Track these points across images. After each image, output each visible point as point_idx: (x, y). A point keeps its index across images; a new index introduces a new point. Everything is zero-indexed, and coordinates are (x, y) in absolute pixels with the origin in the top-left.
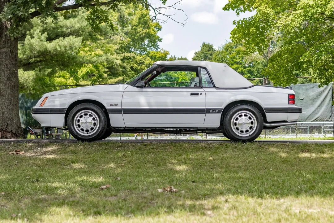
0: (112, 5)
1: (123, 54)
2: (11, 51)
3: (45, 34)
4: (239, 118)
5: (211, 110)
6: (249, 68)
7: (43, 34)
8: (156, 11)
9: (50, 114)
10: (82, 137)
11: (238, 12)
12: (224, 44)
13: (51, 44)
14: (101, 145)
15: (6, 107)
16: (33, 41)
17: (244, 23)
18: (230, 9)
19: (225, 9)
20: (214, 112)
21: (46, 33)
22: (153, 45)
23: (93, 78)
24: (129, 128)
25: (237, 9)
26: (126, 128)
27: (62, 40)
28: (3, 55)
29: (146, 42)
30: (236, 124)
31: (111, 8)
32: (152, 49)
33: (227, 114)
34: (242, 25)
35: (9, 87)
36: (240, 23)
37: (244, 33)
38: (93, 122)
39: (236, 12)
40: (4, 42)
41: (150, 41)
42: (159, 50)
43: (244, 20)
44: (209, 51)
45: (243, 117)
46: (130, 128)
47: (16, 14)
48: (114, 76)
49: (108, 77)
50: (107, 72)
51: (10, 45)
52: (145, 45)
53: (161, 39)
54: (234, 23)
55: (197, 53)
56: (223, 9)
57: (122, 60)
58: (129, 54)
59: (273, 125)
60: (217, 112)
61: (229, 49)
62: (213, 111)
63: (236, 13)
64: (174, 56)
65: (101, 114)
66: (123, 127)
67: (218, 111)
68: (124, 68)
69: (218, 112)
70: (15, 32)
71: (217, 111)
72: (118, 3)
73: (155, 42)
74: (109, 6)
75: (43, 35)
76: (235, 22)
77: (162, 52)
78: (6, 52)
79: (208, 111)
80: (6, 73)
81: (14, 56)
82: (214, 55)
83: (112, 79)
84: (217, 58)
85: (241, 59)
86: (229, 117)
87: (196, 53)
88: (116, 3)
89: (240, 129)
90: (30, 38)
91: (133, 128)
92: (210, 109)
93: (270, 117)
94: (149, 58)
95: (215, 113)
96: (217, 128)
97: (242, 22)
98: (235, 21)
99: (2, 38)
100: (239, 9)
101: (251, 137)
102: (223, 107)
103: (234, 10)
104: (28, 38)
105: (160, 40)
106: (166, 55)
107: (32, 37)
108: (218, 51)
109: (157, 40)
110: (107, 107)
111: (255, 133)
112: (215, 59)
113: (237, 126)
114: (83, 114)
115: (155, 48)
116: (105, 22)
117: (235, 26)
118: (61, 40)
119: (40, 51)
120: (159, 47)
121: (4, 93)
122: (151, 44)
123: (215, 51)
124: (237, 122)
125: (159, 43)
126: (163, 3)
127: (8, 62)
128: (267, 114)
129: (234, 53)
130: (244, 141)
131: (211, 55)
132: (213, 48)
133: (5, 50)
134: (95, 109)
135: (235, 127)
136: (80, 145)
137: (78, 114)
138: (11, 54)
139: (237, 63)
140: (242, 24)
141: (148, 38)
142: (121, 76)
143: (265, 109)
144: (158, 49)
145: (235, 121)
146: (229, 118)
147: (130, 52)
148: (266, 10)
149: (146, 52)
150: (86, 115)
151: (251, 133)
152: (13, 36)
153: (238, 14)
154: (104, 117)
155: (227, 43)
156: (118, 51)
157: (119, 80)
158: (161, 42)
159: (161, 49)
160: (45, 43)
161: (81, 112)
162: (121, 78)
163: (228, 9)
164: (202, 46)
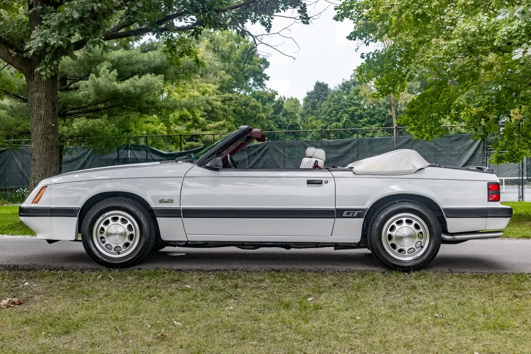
0: (193, 30)
1: (224, 95)
2: (46, 96)
3: (115, 72)
4: (397, 227)
5: (345, 213)
6: (369, 111)
7: (112, 71)
8: (256, 40)
9: (50, 217)
10: (108, 259)
11: (367, 42)
12: (340, 83)
13: (122, 84)
14: (141, 276)
15: (39, 176)
16: (99, 80)
17: (375, 56)
18: (357, 38)
19: (350, 38)
20: (351, 215)
21: (115, 70)
22: (259, 85)
23: (189, 123)
24: (194, 243)
25: (366, 38)
26: (189, 243)
27: (138, 79)
28: (35, 102)
29: (251, 81)
30: (390, 237)
31: (192, 35)
32: (258, 89)
33: (374, 220)
34: (372, 58)
35: (43, 148)
36: (371, 57)
37: (375, 71)
38: (129, 233)
39: (365, 42)
40: (36, 83)
41: (256, 80)
42: (266, 90)
43: (376, 52)
44: (323, 91)
45: (405, 224)
46: (197, 243)
47: (48, 42)
48: (213, 121)
49: (206, 121)
50: (205, 115)
51: (44, 87)
52: (250, 84)
53: (269, 77)
54: (362, 57)
55: (310, 94)
56: (347, 37)
57: (222, 102)
58: (231, 95)
59: (458, 237)
60: (355, 215)
61: (346, 88)
62: (348, 214)
63: (365, 44)
64: (284, 97)
65: (142, 218)
66: (184, 242)
67: (358, 213)
68: (225, 110)
69: (358, 216)
70: (48, 69)
71: (356, 213)
72: (202, 28)
73: (261, 80)
74: (189, 32)
75: (112, 73)
76: (363, 55)
77: (270, 92)
78: (39, 98)
79: (339, 213)
80: (40, 127)
81: (51, 103)
82: (329, 96)
83: (211, 123)
84: (333, 99)
85: (359, 100)
86: (377, 224)
87: (308, 94)
88: (199, 28)
89: (399, 247)
90: (95, 77)
91: (202, 243)
92: (343, 210)
93: (454, 224)
94: (254, 99)
95: (352, 217)
96: (355, 243)
97: (373, 54)
98: (363, 53)
99: (33, 77)
100: (369, 39)
101: (418, 262)
102: (367, 205)
103: (362, 39)
104: (92, 77)
105: (268, 79)
106: (274, 96)
107: (98, 76)
108: (333, 91)
109: (264, 79)
110: (154, 205)
111: (427, 255)
112: (331, 100)
113: (394, 241)
114: (110, 218)
115: (262, 87)
116: (187, 55)
117: (363, 61)
118: (135, 79)
119: (108, 94)
120: (266, 86)
121: (37, 156)
122: (257, 83)
123: (330, 91)
124: (393, 233)
125: (266, 82)
126: (266, 30)
127: (42, 112)
128: (448, 220)
129: (352, 92)
130: (406, 269)
131: (326, 95)
132: (328, 87)
133: (37, 95)
134: (132, 209)
135: (390, 243)
136: (102, 277)
137: (101, 218)
138: (46, 101)
139: (356, 105)
140: (374, 57)
141: (253, 76)
142: (221, 120)
143: (445, 210)
144: (265, 88)
145: (389, 232)
146: (378, 226)
147: (232, 92)
148: (407, 38)
149: (251, 92)
150: (115, 219)
151: (419, 254)
152: (46, 74)
153: (367, 44)
154: (149, 223)
155: (344, 82)
156: (218, 92)
157: (219, 125)
158: (268, 81)
159: (269, 88)
160: (115, 83)
161: (106, 214)
162: (221, 123)
163: (354, 38)
164: (315, 84)
